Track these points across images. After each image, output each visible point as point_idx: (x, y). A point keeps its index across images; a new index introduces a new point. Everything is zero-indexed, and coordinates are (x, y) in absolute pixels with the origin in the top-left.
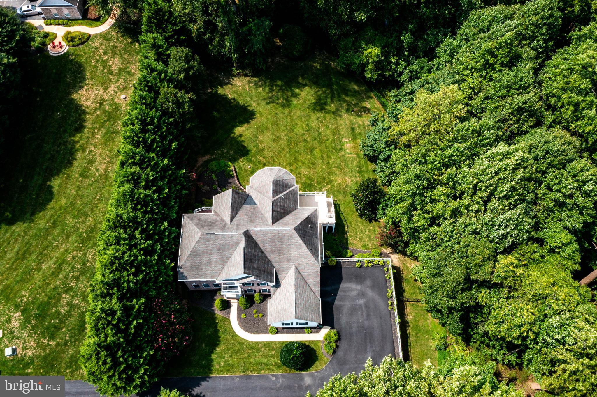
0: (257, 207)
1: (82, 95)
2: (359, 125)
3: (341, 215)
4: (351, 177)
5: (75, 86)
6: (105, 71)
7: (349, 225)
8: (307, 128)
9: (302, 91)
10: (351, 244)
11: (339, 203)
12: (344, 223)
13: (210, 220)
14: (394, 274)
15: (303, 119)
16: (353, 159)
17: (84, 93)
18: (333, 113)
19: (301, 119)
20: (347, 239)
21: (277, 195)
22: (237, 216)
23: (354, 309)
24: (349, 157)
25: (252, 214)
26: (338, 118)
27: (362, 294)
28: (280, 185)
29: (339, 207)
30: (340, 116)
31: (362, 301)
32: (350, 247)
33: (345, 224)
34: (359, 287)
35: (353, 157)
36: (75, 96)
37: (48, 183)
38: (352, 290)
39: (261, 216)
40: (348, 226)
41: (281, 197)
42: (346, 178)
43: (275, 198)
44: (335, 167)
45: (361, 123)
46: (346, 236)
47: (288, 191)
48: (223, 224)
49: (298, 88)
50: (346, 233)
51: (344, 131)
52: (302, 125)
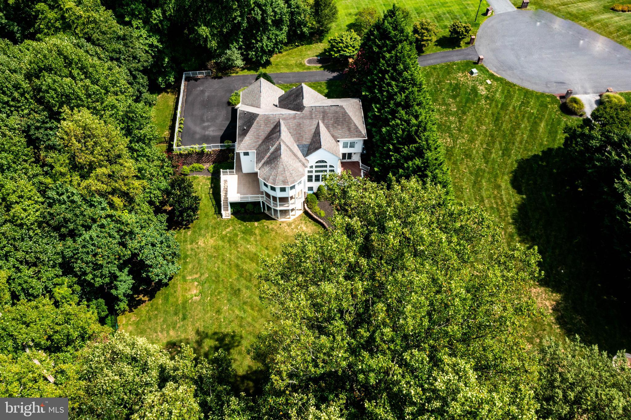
0: (296, 142)
1: (549, 299)
2: (174, 328)
3: (214, 203)
4: (198, 248)
5: (566, 309)
6: (538, 341)
7: (208, 195)
8: (245, 307)
9: (249, 367)
10: (209, 179)
11: (215, 216)
12: (212, 197)
13: (339, 127)
14: (173, 141)
15: (250, 320)
16: (191, 273)
17: (548, 303)
18: (207, 336)
19: (253, 320)
20: (211, 183)
21: (276, 148)
22: (314, 130)
23: (213, 119)
24: (196, 274)
25: (300, 134)
26: (201, 329)
27: (204, 128)
28: (274, 159)
29: (215, 211)
30: (198, 332)
31: (206, 124)
32: (210, 177)
33: (211, 195)
34: (207, 133)
35: (190, 275)
36: (557, 296)
37: (524, 196)
38: (213, 131)
39: (291, 131)
40: (209, 193)
41: (272, 147)
42: (203, 245)
43: (278, 143)
44: (215, 257)
45: (172, 333)
46: (213, 185)
47: (265, 159)
48: (326, 121)
49: (255, 372)
50: (211, 187)
51: (198, 312)
52: (253, 309)
